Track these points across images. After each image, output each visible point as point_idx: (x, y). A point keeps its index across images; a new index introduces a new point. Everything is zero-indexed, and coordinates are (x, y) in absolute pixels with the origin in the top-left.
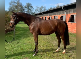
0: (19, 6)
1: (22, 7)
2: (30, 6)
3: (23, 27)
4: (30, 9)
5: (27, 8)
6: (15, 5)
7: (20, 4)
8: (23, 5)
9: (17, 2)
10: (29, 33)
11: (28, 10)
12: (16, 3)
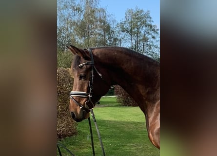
0: (91, 22)
1: (107, 29)
2: (144, 23)
3: (112, 119)
4: (145, 40)
5: (131, 32)
6: (75, 19)
7: (97, 15)
8: (114, 21)
9: (83, 5)
10: (143, 150)
11: (138, 43)
12: (78, 9)
